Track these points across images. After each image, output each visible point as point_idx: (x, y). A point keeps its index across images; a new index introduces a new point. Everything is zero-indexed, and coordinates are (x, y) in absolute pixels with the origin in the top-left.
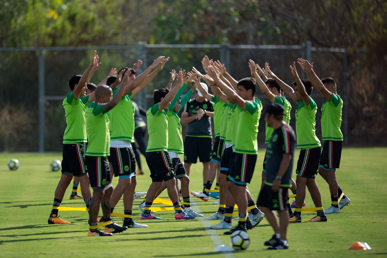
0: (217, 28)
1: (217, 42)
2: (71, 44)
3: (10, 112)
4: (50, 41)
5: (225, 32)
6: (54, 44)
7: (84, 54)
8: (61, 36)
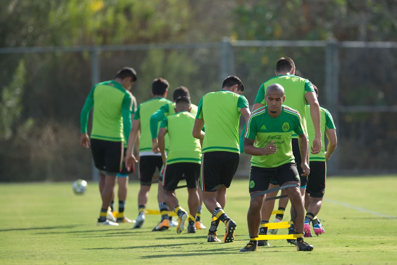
0: (319, 21)
1: (320, 38)
2: (126, 42)
3: (55, 131)
4: (100, 40)
5: (329, 25)
6: (104, 43)
7: (144, 54)
8: (113, 34)
